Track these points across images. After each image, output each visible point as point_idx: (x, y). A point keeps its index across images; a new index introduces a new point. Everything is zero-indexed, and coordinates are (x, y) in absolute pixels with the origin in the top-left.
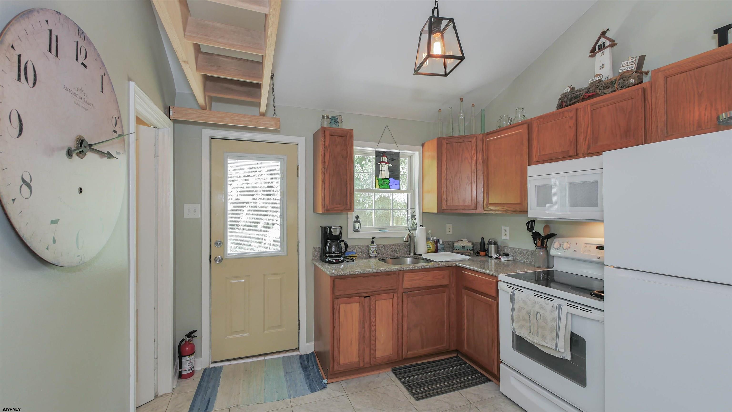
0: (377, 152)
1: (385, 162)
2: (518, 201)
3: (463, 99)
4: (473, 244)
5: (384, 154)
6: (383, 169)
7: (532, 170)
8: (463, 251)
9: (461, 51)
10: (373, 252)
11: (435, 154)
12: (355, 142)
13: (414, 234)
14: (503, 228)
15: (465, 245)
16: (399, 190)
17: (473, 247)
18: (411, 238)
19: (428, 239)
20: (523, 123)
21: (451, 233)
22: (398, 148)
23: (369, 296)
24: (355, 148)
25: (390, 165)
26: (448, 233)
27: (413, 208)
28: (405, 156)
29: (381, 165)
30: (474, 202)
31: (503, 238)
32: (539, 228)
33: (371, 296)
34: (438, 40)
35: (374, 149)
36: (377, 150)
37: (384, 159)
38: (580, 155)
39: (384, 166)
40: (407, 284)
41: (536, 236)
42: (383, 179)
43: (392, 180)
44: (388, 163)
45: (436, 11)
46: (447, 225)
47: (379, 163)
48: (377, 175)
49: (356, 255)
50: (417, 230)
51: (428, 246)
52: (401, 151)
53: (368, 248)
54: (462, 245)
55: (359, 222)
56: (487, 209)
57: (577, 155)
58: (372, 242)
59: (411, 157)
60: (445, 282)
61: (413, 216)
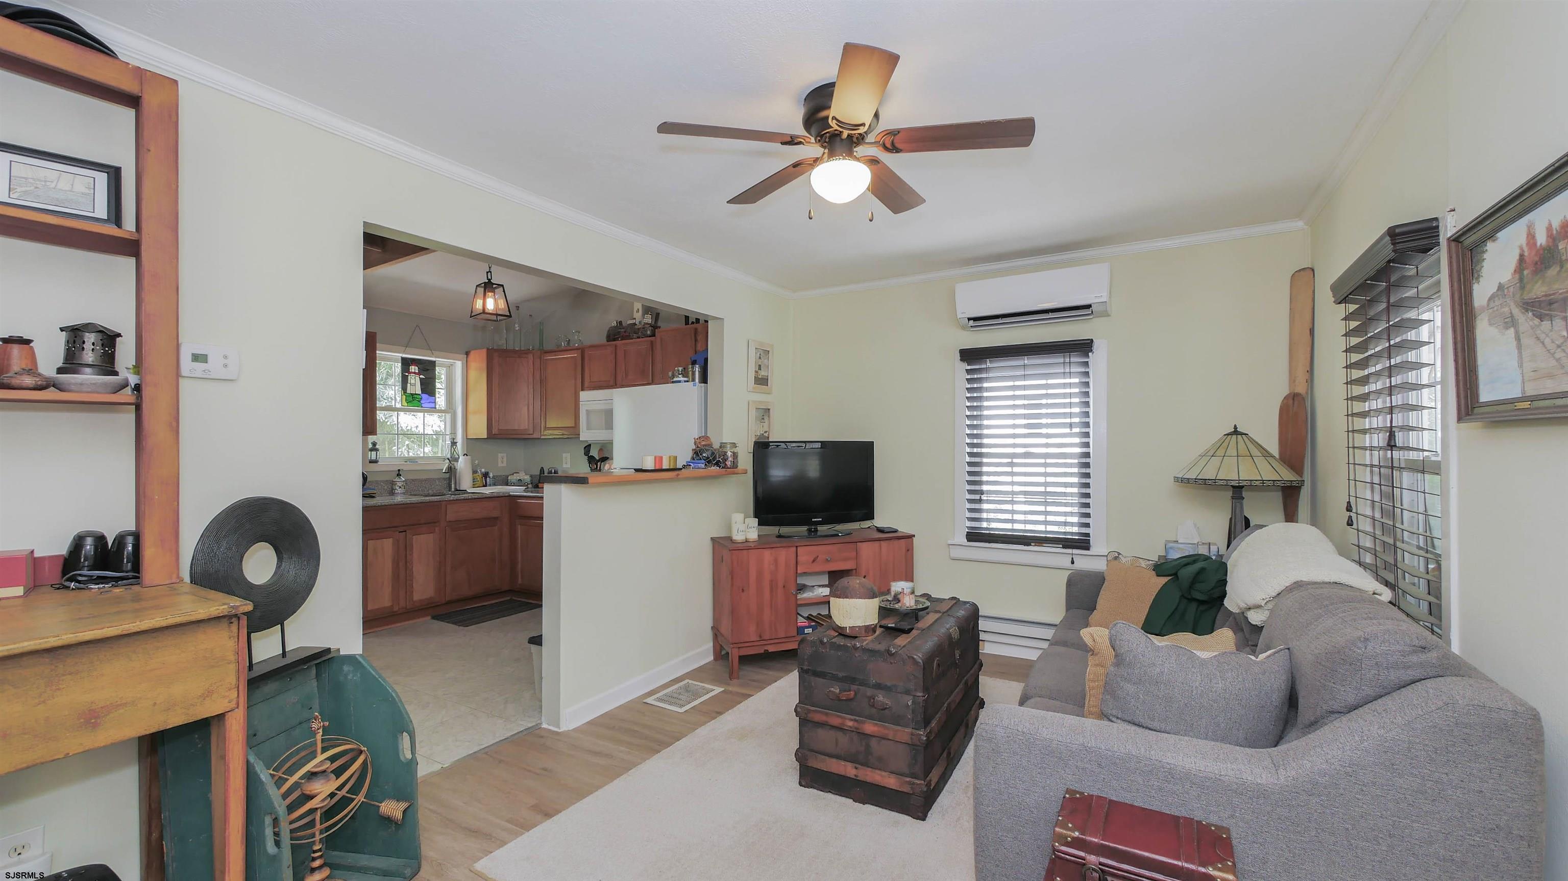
0: (403, 359)
1: (415, 373)
2: (573, 425)
3: (518, 307)
4: (531, 476)
5: (414, 362)
6: (413, 381)
7: (584, 395)
8: (520, 483)
9: (510, 313)
10: (400, 487)
11: (484, 365)
12: (378, 345)
13: (455, 465)
14: (564, 455)
15: (521, 478)
16: (433, 410)
17: (531, 480)
18: (451, 470)
19: (475, 472)
20: (577, 349)
21: (505, 464)
22: (432, 355)
23: (405, 531)
24: (377, 352)
25: (421, 376)
26: (500, 465)
27: (454, 432)
28: (442, 365)
29: (409, 377)
30: (531, 426)
31: (564, 466)
32: (594, 453)
33: (407, 531)
34: (491, 297)
35: (401, 355)
36: (404, 356)
37: (413, 368)
38: (618, 386)
39: (413, 378)
40: (451, 516)
41: (591, 460)
42: (412, 394)
43: (424, 396)
44: (419, 374)
45: (489, 274)
46: (500, 455)
47: (407, 374)
48: (404, 389)
49: (375, 492)
50: (460, 459)
51: (474, 480)
52: (437, 359)
53: (393, 483)
54: (518, 478)
55: (377, 450)
56: (545, 433)
57: (616, 385)
58: (398, 475)
59: (450, 367)
60: (495, 514)
61: (454, 443)
